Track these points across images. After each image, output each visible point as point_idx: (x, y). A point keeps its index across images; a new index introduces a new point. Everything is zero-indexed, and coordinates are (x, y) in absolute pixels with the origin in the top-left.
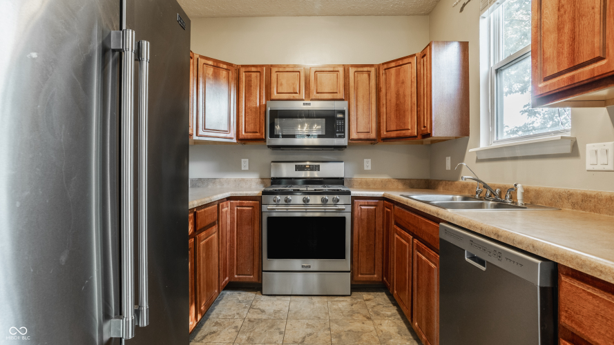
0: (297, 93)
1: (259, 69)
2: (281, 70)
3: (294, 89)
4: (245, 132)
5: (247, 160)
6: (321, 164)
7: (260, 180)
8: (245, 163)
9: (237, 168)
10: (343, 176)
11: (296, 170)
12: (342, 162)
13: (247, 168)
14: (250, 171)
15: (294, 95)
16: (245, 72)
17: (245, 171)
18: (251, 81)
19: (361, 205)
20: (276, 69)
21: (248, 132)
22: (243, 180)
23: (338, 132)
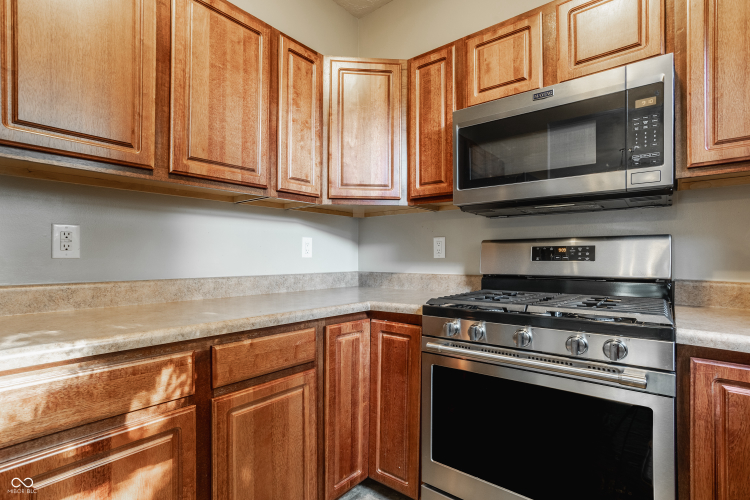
0: (523, 79)
1: (444, 54)
2: (486, 38)
3: (517, 70)
4: (421, 184)
5: (443, 240)
6: (597, 244)
7: (464, 278)
8: (439, 246)
9: (426, 256)
10: (669, 277)
11: (534, 259)
12: (666, 236)
13: (443, 256)
14: (448, 259)
15: (517, 85)
16: (419, 68)
17: (439, 261)
18: (429, 81)
19: (720, 381)
20: (476, 41)
21: (426, 184)
22: (434, 277)
23: (638, 152)
